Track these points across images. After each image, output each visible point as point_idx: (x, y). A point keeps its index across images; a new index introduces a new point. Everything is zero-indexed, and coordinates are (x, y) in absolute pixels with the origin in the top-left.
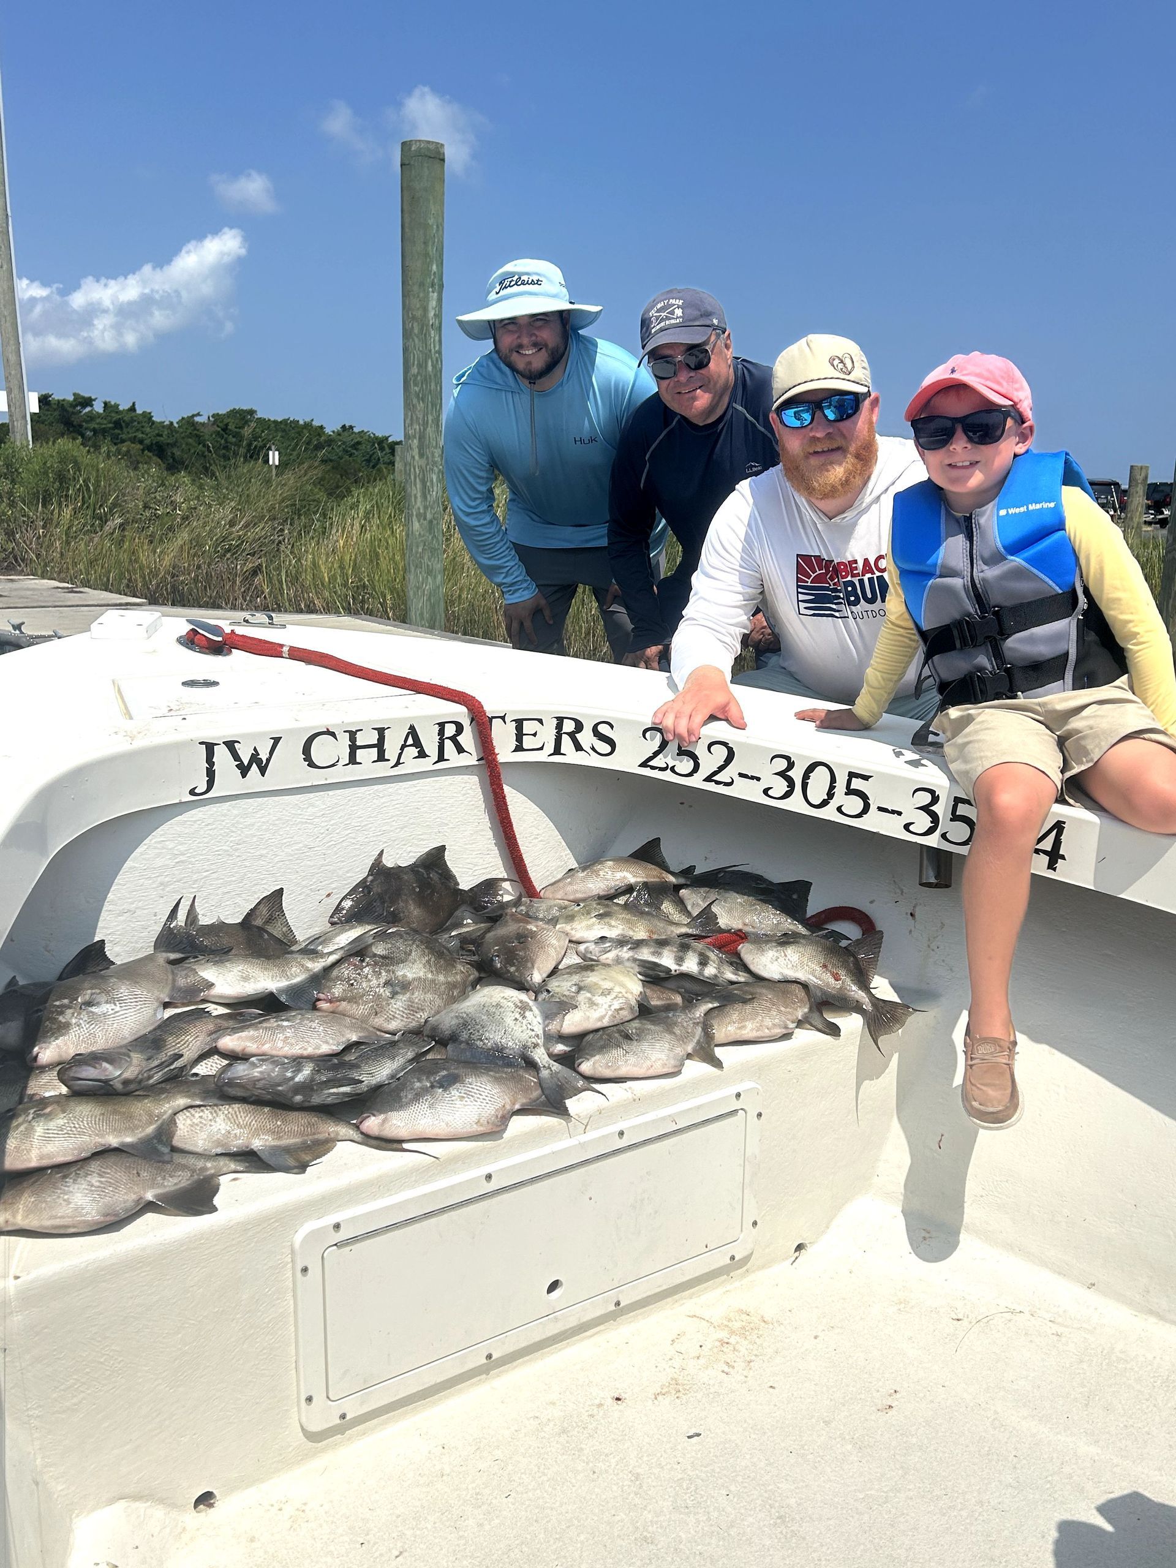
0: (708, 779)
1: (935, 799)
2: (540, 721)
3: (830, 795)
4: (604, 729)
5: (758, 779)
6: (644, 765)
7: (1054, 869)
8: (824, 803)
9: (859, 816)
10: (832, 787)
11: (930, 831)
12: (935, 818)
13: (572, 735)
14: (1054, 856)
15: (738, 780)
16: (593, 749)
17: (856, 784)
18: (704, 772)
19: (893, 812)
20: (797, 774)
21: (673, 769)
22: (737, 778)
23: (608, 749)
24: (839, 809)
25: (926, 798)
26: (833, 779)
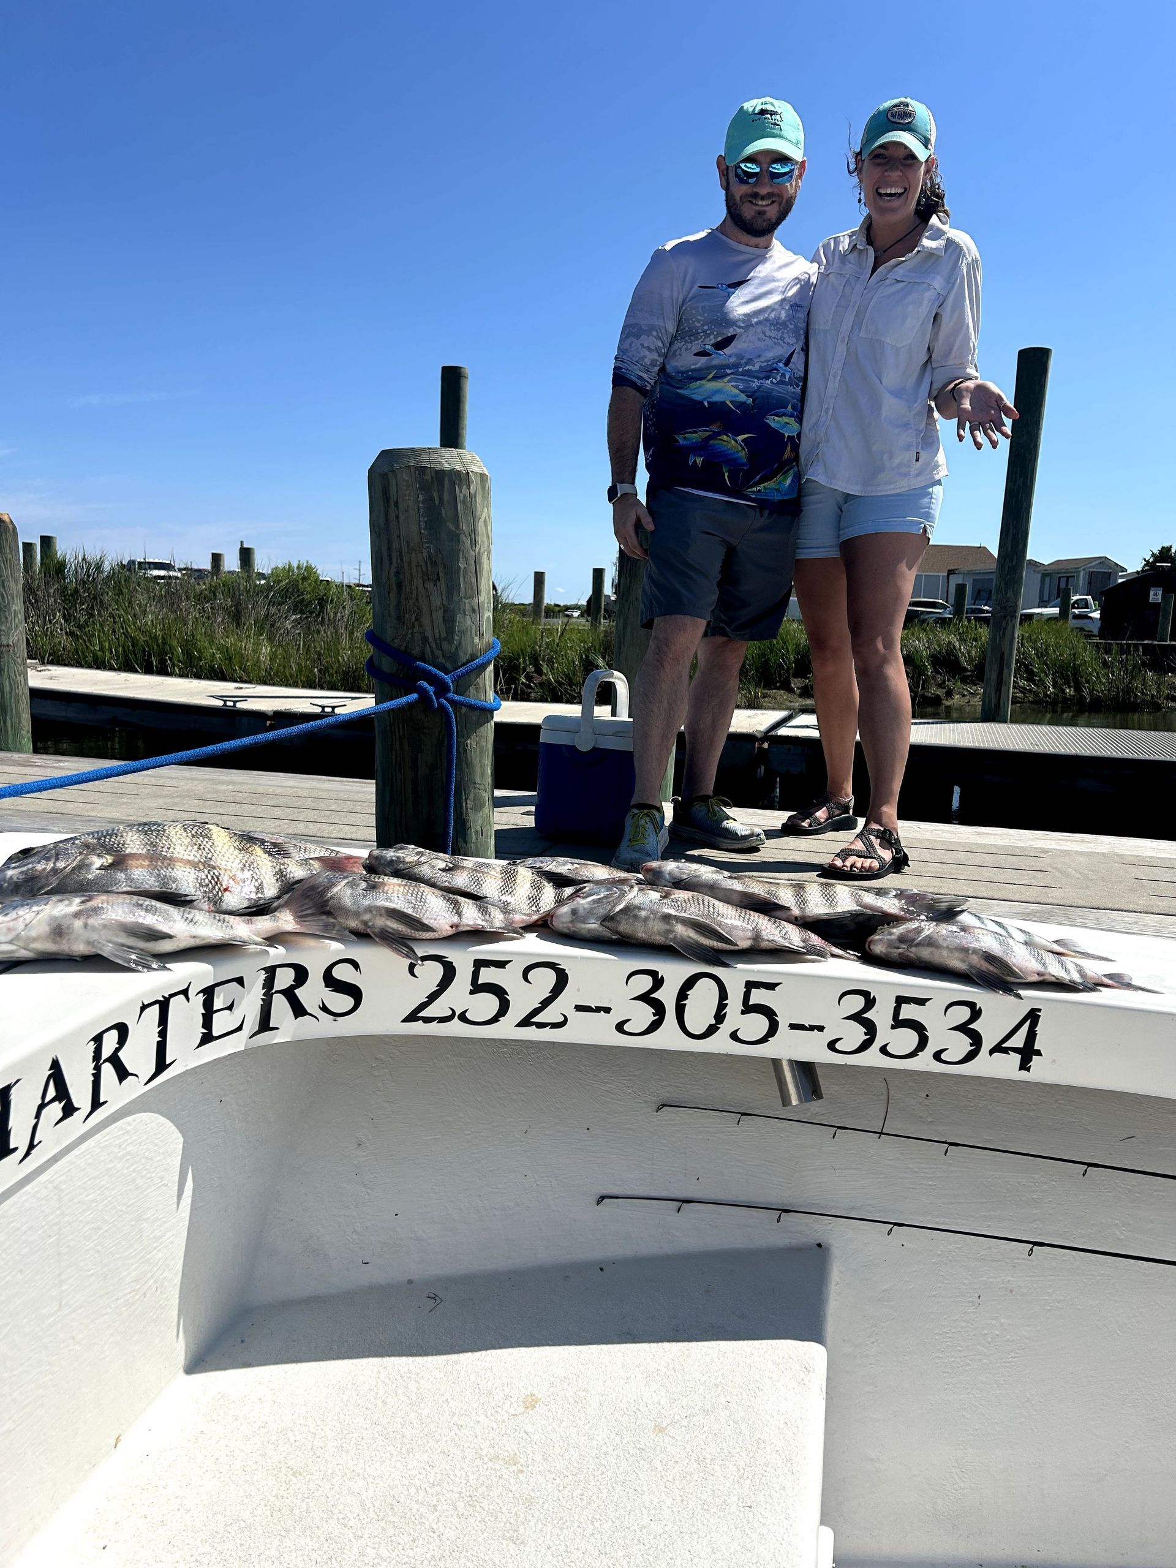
0: (525, 1022)
1: (870, 1002)
2: (240, 981)
3: (720, 1017)
4: (342, 973)
5: (607, 1010)
6: (412, 1017)
7: (1028, 1070)
8: (711, 1030)
9: (763, 1040)
10: (722, 1006)
11: (864, 1046)
12: (871, 1028)
13: (289, 994)
14: (1028, 1053)
15: (574, 1017)
16: (324, 1009)
17: (758, 997)
18: (517, 1012)
19: (812, 1028)
20: (667, 995)
21: (463, 1018)
22: (572, 1015)
23: (348, 1002)
24: (734, 1036)
25: (858, 1002)
26: (723, 995)
